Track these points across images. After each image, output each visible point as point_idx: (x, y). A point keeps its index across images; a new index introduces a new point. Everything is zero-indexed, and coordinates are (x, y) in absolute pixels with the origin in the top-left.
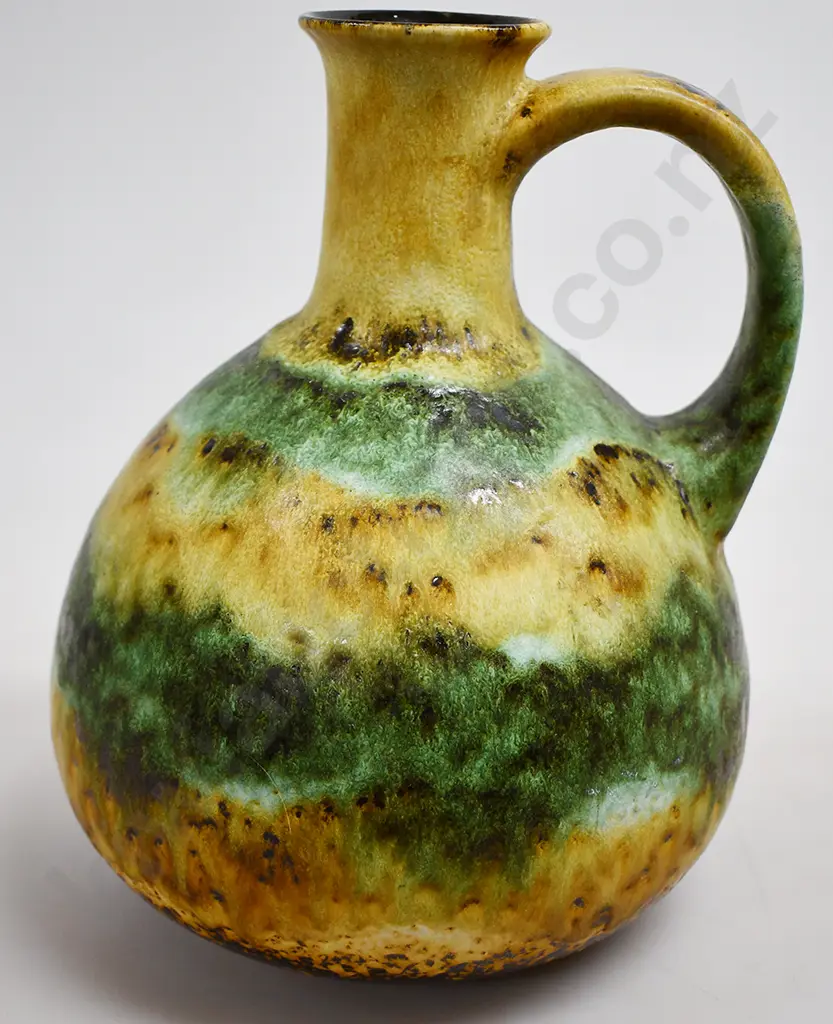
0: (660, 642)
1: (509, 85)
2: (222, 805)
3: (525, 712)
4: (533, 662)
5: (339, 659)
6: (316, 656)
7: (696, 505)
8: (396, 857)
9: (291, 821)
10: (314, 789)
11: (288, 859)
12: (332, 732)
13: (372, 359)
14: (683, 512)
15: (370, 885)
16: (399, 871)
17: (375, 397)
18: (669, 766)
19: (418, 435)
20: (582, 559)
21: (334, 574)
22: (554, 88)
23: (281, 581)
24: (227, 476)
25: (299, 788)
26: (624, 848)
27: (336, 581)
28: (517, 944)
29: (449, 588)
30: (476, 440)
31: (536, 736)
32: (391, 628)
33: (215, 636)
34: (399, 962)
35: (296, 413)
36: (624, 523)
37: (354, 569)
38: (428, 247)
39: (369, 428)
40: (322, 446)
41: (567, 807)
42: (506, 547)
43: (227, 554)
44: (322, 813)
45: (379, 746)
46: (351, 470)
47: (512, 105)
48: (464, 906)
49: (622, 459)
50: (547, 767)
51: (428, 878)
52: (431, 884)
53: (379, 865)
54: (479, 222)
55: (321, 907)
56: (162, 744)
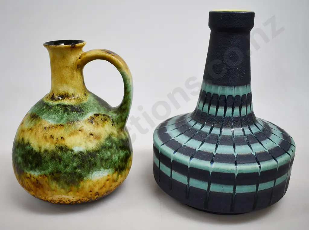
0: (104, 147)
1: (77, 54)
2: (30, 175)
3: (77, 159)
4: (78, 151)
5: (46, 151)
6: (42, 150)
7: (115, 123)
8: (56, 184)
9: (40, 177)
10: (43, 172)
11: (40, 184)
12: (45, 163)
13: (56, 100)
14: (112, 125)
15: (53, 188)
16: (57, 186)
17: (56, 107)
18: (106, 168)
19: (61, 113)
20: (88, 133)
21: (45, 137)
22: (85, 53)
23: (38, 138)
24: (32, 120)
25: (41, 172)
26: (98, 182)
27: (46, 138)
28: (81, 198)
29: (64, 139)
30: (71, 114)
31: (79, 163)
32: (54, 146)
33: (28, 147)
34: (62, 201)
35: (43, 110)
36: (98, 127)
37: (48, 136)
38: (65, 81)
39: (54, 112)
40: (46, 115)
41: (86, 175)
42: (74, 132)
43: (31, 134)
44: (44, 176)
45: (52, 165)
46: (50, 119)
47: (78, 56)
48: (69, 192)
49: (100, 116)
50: (81, 169)
51: (62, 187)
52: (63, 188)
53: (54, 185)
54: (73, 77)
55: (47, 192)
56: (22, 165)
